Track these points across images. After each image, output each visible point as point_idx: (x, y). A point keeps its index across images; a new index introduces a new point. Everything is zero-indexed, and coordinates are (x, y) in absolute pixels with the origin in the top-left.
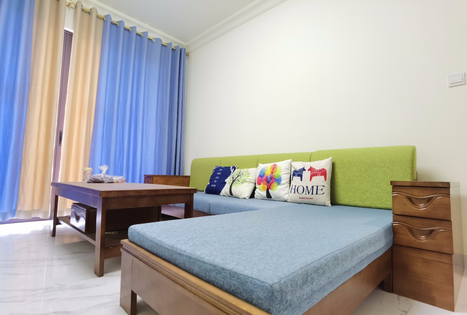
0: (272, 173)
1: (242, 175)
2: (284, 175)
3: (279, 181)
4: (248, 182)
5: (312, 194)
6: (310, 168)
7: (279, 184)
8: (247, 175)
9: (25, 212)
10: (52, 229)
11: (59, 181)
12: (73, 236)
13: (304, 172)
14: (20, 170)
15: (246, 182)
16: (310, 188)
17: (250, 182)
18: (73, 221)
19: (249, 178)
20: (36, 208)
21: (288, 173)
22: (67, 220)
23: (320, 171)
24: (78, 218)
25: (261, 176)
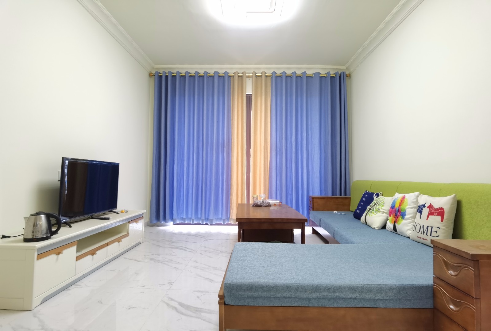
0: (400, 206)
1: (378, 204)
2: (410, 209)
3: (403, 215)
4: (381, 212)
5: (427, 235)
6: (429, 204)
7: (403, 218)
8: (382, 205)
13: (424, 208)
15: (380, 212)
16: (425, 228)
17: (384, 212)
19: (383, 208)
21: (415, 208)
23: (438, 209)
25: (392, 207)
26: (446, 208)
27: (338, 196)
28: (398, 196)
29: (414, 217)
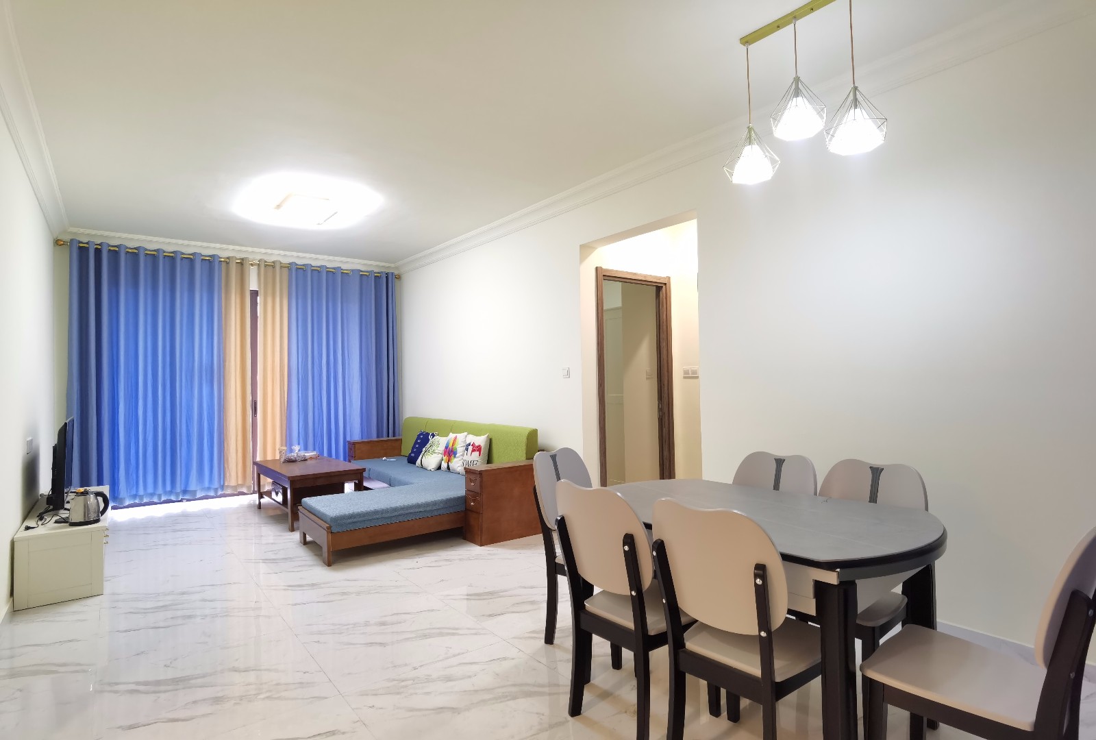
0: (452, 445)
1: (433, 445)
2: (460, 448)
3: (455, 454)
4: (437, 453)
6: (473, 443)
7: (455, 457)
8: (437, 446)
9: (232, 487)
10: (257, 503)
11: (258, 459)
12: (276, 508)
13: (469, 446)
14: (224, 447)
15: (435, 453)
16: (469, 462)
17: (439, 453)
18: (274, 495)
19: (438, 449)
20: (240, 482)
21: (464, 446)
22: (269, 494)
23: (477, 447)
24: (277, 494)
25: (446, 448)
26: (483, 445)
27: (385, 438)
28: (452, 436)
29: (463, 455)
